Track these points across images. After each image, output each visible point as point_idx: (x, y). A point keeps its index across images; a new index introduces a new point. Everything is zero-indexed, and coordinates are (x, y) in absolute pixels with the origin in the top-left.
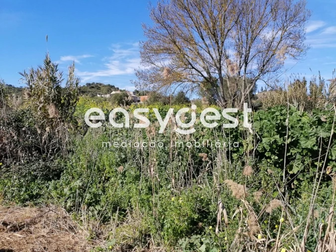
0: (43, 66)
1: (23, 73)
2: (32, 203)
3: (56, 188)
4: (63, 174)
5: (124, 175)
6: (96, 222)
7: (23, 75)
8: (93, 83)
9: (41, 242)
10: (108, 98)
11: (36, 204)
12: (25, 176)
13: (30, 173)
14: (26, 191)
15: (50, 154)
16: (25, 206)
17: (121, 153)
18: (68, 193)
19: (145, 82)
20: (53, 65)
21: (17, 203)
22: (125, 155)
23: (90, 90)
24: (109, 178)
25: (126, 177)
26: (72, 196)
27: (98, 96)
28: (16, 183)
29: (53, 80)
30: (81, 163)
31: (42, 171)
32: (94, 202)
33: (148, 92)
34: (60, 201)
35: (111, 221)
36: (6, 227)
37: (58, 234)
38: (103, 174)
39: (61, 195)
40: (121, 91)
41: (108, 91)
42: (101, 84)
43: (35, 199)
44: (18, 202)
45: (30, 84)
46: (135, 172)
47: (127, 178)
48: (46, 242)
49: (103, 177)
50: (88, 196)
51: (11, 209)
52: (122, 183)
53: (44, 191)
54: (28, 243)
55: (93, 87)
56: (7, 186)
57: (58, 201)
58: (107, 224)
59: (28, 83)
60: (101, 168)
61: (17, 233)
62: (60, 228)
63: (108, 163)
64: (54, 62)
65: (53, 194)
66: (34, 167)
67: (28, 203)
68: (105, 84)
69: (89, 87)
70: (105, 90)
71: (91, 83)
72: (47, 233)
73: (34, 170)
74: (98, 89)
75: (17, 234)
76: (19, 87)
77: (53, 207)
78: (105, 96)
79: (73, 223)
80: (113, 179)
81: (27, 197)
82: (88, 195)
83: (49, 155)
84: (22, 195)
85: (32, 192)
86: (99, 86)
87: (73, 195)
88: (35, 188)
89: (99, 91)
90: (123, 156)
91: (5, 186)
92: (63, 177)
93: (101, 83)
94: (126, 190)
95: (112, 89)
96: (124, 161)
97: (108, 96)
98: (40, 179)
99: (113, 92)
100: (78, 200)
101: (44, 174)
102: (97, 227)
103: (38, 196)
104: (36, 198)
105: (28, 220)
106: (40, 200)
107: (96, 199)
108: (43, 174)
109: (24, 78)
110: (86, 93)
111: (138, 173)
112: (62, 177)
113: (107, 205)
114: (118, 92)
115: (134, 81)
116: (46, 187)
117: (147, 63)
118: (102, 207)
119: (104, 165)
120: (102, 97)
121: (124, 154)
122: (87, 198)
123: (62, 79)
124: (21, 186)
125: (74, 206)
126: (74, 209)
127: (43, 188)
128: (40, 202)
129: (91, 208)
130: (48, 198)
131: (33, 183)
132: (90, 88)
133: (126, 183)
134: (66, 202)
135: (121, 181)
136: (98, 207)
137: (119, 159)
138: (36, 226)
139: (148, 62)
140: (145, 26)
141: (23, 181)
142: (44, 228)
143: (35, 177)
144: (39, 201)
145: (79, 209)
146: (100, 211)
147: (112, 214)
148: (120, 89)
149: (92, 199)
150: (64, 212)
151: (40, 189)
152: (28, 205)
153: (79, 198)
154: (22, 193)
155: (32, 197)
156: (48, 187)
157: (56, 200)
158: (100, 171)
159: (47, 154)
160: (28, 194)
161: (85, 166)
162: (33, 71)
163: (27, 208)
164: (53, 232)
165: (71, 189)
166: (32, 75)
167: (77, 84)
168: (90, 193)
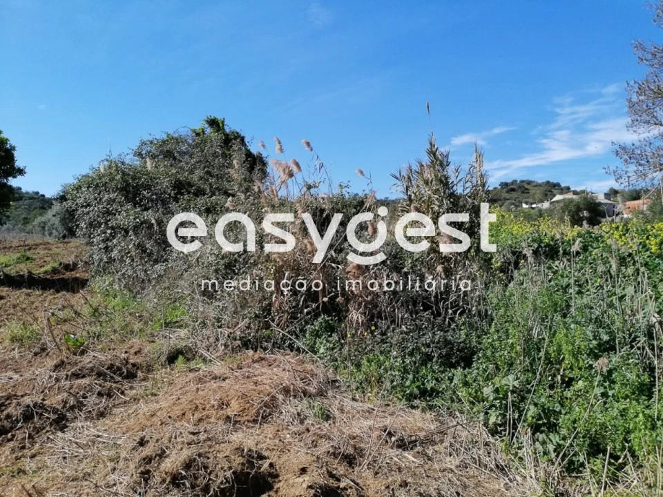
0: (426, 160)
1: (398, 175)
2: (424, 404)
3: (466, 384)
4: (479, 359)
5: (608, 376)
6: (551, 468)
7: (397, 178)
8: (514, 182)
9: (450, 480)
10: (546, 210)
11: (431, 408)
12: (411, 354)
13: (418, 349)
14: (413, 382)
15: (450, 318)
16: (413, 407)
17: (601, 330)
18: (491, 398)
19: (641, 168)
20: (442, 154)
21: (401, 400)
22: (611, 333)
23: (507, 196)
24: (571, 380)
25: (613, 382)
26: (497, 403)
27: (524, 206)
28: (398, 364)
29: (444, 182)
30: (510, 341)
31: (440, 349)
32: (544, 424)
33: (647, 191)
34: (475, 410)
35: (587, 473)
36: (390, 438)
37: (476, 474)
38: (558, 370)
39: (478, 399)
40: (575, 193)
41: (546, 195)
42: (529, 183)
43: (428, 398)
44: (401, 397)
45: (409, 193)
46: (638, 376)
47: (617, 387)
48: (458, 483)
49: (559, 377)
50: (532, 411)
51: (391, 409)
52: (604, 395)
53: (444, 386)
54: (428, 476)
55: (513, 190)
56: (383, 367)
57: (472, 409)
58: (577, 477)
59: (405, 191)
60: (553, 355)
61: (409, 454)
62: (480, 462)
63: (570, 348)
64: (442, 150)
65: (462, 393)
66: (427, 338)
67: (416, 402)
68: (540, 181)
69: (505, 190)
70: (538, 193)
71: (509, 181)
72: (457, 467)
73: (426, 344)
74: (523, 192)
75: (409, 456)
76: (383, 198)
77: (463, 419)
78: (539, 205)
79: (502, 458)
80: (580, 382)
81: (416, 391)
82: (532, 407)
83: (447, 320)
84: (408, 387)
85: (423, 384)
86: (526, 186)
87: (501, 402)
88: (429, 378)
89: (526, 195)
90: (605, 338)
91: (380, 368)
92: (479, 365)
93: (531, 179)
94: (615, 412)
95: (555, 191)
96: (608, 347)
97: (546, 205)
98: (437, 362)
99: (558, 197)
100: (511, 414)
101: (444, 353)
102: (554, 479)
103: (434, 393)
104: (430, 396)
105: (422, 434)
106: (437, 402)
107: (548, 419)
108: (441, 353)
109: (399, 183)
110: (500, 202)
111: (646, 378)
112: (474, 364)
113: (575, 438)
114: (570, 196)
115: (612, 168)
116: (449, 378)
117: (646, 126)
118: (564, 439)
119: (559, 351)
120: (533, 208)
121: (607, 333)
122: (530, 414)
123: (459, 179)
124: (406, 371)
125: (503, 425)
126: (505, 430)
127: (442, 379)
128: (439, 404)
129: (541, 437)
130: (453, 401)
131: (424, 367)
132: (507, 192)
133: (613, 395)
134: (486, 413)
135: (602, 390)
136: (555, 438)
137: (595, 342)
138: (436, 448)
139: (647, 122)
140: (640, 47)
141: (408, 362)
142: (450, 455)
143: (427, 358)
144: (435, 403)
145: (513, 434)
146: (559, 446)
147: (589, 459)
148: (572, 189)
149: (540, 418)
150: (484, 433)
151: (437, 380)
152: (418, 407)
153: (514, 411)
154: (408, 383)
155: (424, 393)
156: (451, 380)
157: (467, 406)
158: (551, 362)
159: (445, 318)
160: (418, 387)
161: (518, 348)
162: (411, 170)
163: (417, 412)
164: (467, 468)
165: (497, 391)
166: (409, 178)
167: (483, 185)
168: (536, 405)
